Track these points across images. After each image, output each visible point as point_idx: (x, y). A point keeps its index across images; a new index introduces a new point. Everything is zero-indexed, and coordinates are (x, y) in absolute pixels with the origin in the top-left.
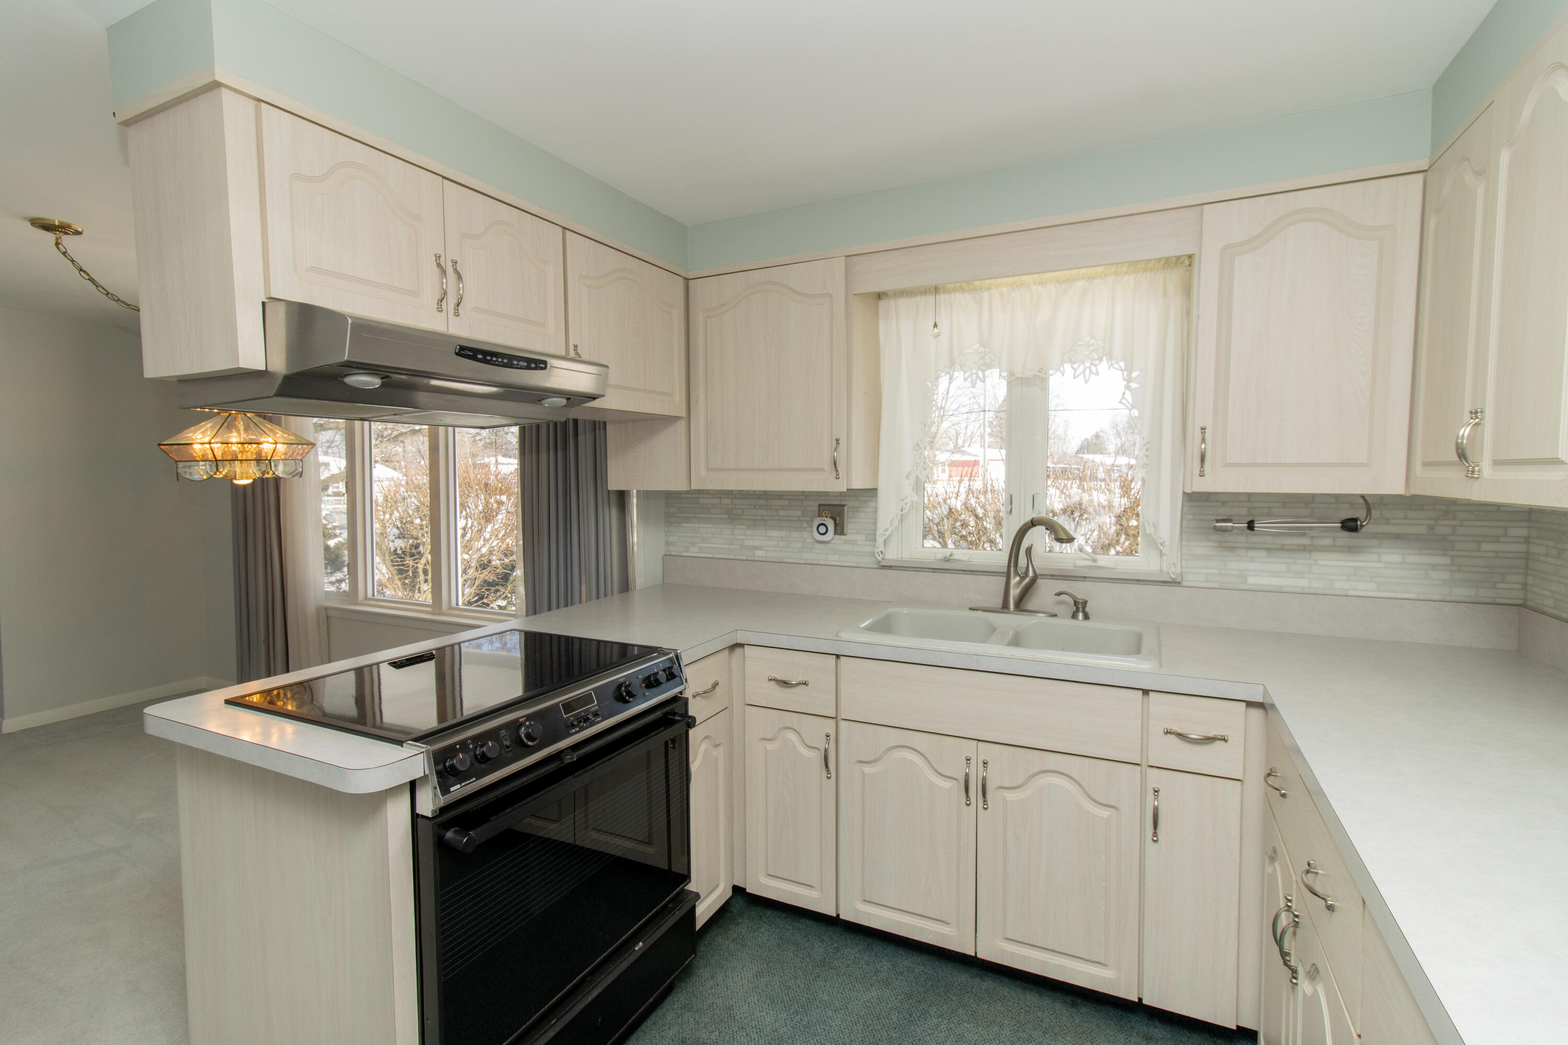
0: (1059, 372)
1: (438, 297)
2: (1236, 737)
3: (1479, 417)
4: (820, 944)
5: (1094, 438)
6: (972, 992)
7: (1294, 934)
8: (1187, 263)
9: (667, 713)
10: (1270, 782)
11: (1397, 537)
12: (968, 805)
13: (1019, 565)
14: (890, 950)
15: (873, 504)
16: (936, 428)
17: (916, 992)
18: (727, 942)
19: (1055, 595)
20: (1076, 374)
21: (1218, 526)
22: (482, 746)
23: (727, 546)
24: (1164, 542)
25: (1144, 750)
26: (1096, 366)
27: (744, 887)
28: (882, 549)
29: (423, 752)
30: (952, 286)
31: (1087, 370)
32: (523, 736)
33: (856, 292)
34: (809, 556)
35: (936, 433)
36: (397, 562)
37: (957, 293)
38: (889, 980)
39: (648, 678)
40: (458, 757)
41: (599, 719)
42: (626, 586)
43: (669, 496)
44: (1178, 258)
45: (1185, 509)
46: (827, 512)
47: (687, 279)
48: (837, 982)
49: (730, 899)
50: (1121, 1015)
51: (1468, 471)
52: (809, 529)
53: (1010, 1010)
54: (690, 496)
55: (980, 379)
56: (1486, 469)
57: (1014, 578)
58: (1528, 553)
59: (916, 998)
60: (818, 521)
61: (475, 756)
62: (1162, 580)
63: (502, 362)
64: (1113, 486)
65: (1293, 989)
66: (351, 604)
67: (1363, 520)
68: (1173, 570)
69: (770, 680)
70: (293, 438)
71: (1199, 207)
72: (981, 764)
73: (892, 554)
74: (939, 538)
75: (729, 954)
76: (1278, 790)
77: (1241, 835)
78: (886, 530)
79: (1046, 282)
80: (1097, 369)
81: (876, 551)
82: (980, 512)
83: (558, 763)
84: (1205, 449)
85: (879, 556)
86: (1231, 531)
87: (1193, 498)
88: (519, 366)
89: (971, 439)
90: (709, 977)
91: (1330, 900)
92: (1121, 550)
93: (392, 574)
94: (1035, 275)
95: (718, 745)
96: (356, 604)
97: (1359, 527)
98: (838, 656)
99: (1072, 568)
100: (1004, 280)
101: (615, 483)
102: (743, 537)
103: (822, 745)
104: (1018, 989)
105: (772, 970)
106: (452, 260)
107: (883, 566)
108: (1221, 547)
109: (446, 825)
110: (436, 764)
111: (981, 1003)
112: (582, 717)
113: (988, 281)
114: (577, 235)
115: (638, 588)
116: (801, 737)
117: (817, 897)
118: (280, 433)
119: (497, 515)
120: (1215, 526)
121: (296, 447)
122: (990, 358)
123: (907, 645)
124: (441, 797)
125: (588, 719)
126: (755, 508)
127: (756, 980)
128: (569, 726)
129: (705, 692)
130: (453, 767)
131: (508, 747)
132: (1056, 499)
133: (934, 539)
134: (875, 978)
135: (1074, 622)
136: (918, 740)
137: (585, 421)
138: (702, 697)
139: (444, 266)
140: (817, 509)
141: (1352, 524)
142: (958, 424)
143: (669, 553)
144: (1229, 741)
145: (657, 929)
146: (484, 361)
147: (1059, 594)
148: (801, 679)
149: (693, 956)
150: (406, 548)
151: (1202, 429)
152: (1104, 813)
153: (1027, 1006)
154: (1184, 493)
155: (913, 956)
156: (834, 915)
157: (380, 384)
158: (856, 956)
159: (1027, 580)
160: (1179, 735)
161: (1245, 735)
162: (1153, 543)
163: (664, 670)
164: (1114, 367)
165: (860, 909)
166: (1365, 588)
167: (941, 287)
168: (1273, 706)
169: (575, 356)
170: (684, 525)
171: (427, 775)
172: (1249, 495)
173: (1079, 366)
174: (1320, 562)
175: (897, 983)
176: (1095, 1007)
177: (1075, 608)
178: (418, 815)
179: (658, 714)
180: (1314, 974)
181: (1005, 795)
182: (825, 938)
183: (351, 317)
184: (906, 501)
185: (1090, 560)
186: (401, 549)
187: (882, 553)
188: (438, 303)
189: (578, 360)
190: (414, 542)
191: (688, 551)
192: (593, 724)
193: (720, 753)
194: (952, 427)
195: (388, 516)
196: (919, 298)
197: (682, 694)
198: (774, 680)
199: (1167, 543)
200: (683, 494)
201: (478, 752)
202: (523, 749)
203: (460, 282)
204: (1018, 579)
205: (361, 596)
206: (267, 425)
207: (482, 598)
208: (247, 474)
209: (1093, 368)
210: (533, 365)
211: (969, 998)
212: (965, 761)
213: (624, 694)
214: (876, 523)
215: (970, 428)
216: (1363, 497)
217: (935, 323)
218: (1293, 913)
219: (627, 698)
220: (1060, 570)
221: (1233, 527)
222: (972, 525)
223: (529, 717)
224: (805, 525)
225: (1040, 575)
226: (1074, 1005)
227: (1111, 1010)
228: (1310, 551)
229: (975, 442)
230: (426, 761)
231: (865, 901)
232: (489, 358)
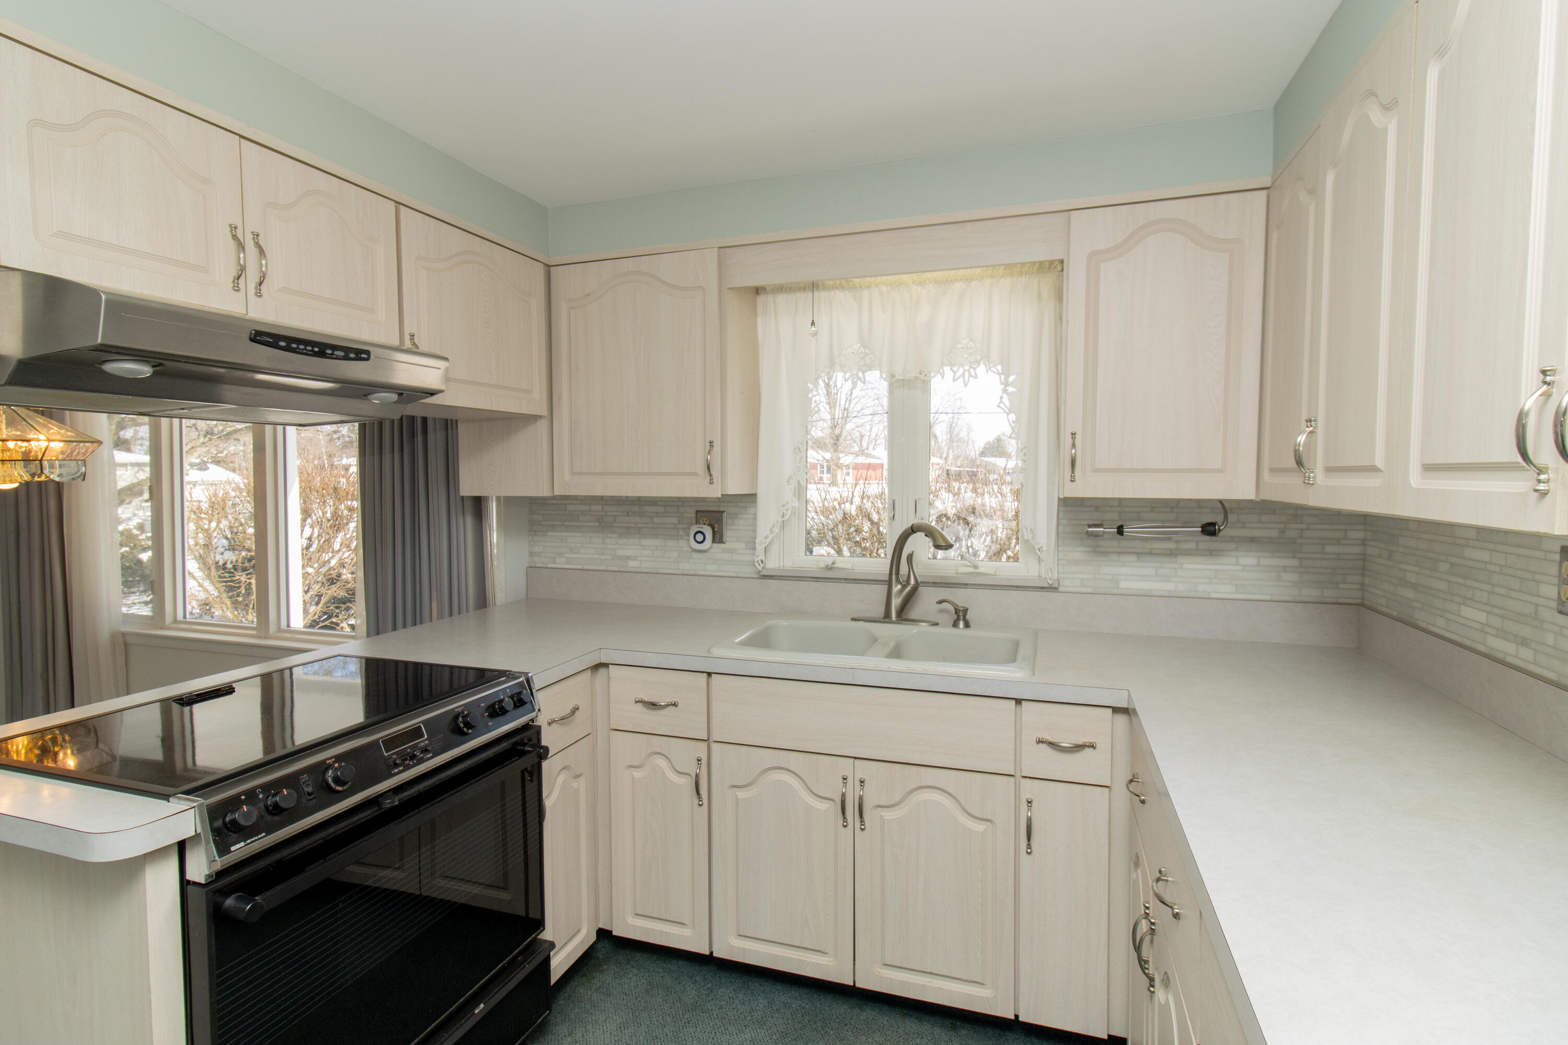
0: (939, 375)
1: (234, 273)
2: (1103, 743)
3: (1313, 425)
4: (692, 986)
5: (996, 441)
6: (851, 1024)
7: (1152, 941)
8: (1059, 268)
9: (516, 744)
10: (1131, 788)
11: (1253, 540)
12: (845, 826)
13: (901, 573)
14: (767, 986)
15: (751, 511)
16: (840, 430)
17: (793, 1029)
18: (590, 993)
19: (937, 603)
20: (956, 377)
21: (1089, 531)
22: (275, 795)
23: (597, 557)
24: (1042, 547)
25: (1017, 761)
26: (974, 369)
27: (611, 929)
28: (763, 558)
29: (194, 807)
30: (831, 283)
31: (967, 373)
32: (330, 780)
33: (731, 286)
34: (686, 566)
35: (840, 435)
36: (225, 577)
37: (837, 291)
38: (764, 1019)
39: (493, 705)
40: (241, 810)
41: (429, 756)
42: (483, 602)
43: (533, 503)
44: (1051, 262)
45: (1061, 515)
46: (705, 519)
47: (548, 266)
48: (708, 1027)
49: (595, 943)
50: (999, 1034)
51: (1305, 477)
52: (686, 538)
53: (888, 1040)
54: (555, 502)
55: (861, 380)
56: (1319, 476)
57: (896, 586)
58: (1364, 554)
59: (792, 1036)
60: (695, 528)
61: (266, 807)
62: (1040, 585)
63: (312, 350)
64: (1005, 490)
65: (1151, 998)
66: (156, 628)
67: (1220, 525)
68: (1050, 575)
69: (637, 702)
70: (73, 434)
71: (1067, 213)
72: (857, 783)
73: (773, 564)
74: (834, 544)
75: (591, 1006)
76: (1138, 796)
77: (1109, 842)
78: (766, 538)
79: (925, 283)
80: (975, 372)
81: (756, 560)
82: (875, 517)
83: (376, 809)
84: (1075, 454)
85: (759, 564)
86: (1102, 536)
87: (1069, 505)
88: (334, 356)
89: (876, 441)
90: (567, 1034)
91: (1176, 909)
92: (1012, 555)
93: (219, 592)
94: (915, 275)
95: (579, 776)
96: (162, 628)
97: (1217, 531)
98: (709, 674)
99: (954, 575)
100: (884, 278)
101: (468, 487)
102: (616, 546)
103: (693, 771)
104: (898, 1016)
105: (638, 1020)
106: (252, 233)
107: (764, 576)
108: (1095, 552)
109: (226, 892)
110: (212, 819)
111: (859, 1035)
112: (408, 754)
113: (868, 279)
114: (413, 211)
115: (498, 603)
116: (671, 762)
117: (688, 935)
118: (55, 428)
119: (347, 524)
120: (1087, 531)
121: (76, 445)
122: (870, 358)
123: (782, 659)
124: (217, 858)
125: (415, 756)
126: (627, 515)
127: (620, 1033)
128: (390, 766)
129: (563, 719)
130: (234, 822)
131: (310, 794)
132: (949, 504)
133: (829, 545)
134: (749, 1018)
135: (954, 630)
136: (793, 760)
137: (435, 419)
138: (561, 724)
139: (241, 238)
140: (694, 515)
141: (1211, 528)
142: (862, 425)
143: (533, 565)
144: (1097, 747)
145: (503, 987)
146: (288, 349)
147: (940, 602)
148: (670, 700)
149: (548, 1012)
150: (237, 561)
151: (1073, 434)
152: (980, 827)
153: (906, 1033)
154: (1059, 498)
155: (791, 990)
156: (707, 953)
157: (152, 373)
158: (731, 995)
159: (909, 588)
160: (1051, 744)
161: (1112, 741)
162: (1030, 548)
163: (512, 697)
164: (992, 371)
165: (734, 945)
166: (1225, 590)
167: (820, 283)
168: (1134, 711)
169: (411, 346)
170: (550, 534)
171: (200, 833)
172: (1120, 500)
173: (959, 368)
174: (1185, 566)
175: (772, 1022)
176: (973, 1029)
177: (956, 616)
178: (189, 882)
179: (504, 745)
180: (1166, 982)
181: (882, 814)
182: (698, 978)
183: (104, 293)
184: (786, 507)
185: (971, 566)
186: (232, 562)
187: (762, 562)
188: (234, 281)
189: (415, 351)
190: (247, 555)
191: (555, 563)
192: (421, 761)
193: (581, 785)
194: (856, 429)
195: (214, 525)
196: (798, 295)
197: (533, 722)
198: (641, 702)
199: (1044, 549)
200: (549, 500)
201: (269, 803)
202: (330, 794)
203: (263, 257)
204: (899, 587)
205: (169, 619)
206: (37, 419)
207: (330, 617)
208: (11, 477)
209: (972, 371)
210: (352, 355)
211: (847, 1030)
212: (842, 780)
213: (462, 725)
214: (755, 530)
215: (875, 430)
216: (1221, 502)
217: (813, 321)
218: (1150, 921)
219: (465, 730)
220: (942, 577)
221: (1104, 532)
222: (865, 531)
223: (339, 758)
224: (681, 532)
225: (921, 582)
226: (954, 1028)
227: (990, 1030)
228: (1176, 555)
229: (879, 444)
230: (197, 817)
231: (740, 935)
232: (294, 346)
